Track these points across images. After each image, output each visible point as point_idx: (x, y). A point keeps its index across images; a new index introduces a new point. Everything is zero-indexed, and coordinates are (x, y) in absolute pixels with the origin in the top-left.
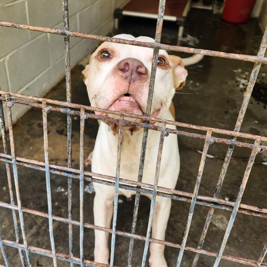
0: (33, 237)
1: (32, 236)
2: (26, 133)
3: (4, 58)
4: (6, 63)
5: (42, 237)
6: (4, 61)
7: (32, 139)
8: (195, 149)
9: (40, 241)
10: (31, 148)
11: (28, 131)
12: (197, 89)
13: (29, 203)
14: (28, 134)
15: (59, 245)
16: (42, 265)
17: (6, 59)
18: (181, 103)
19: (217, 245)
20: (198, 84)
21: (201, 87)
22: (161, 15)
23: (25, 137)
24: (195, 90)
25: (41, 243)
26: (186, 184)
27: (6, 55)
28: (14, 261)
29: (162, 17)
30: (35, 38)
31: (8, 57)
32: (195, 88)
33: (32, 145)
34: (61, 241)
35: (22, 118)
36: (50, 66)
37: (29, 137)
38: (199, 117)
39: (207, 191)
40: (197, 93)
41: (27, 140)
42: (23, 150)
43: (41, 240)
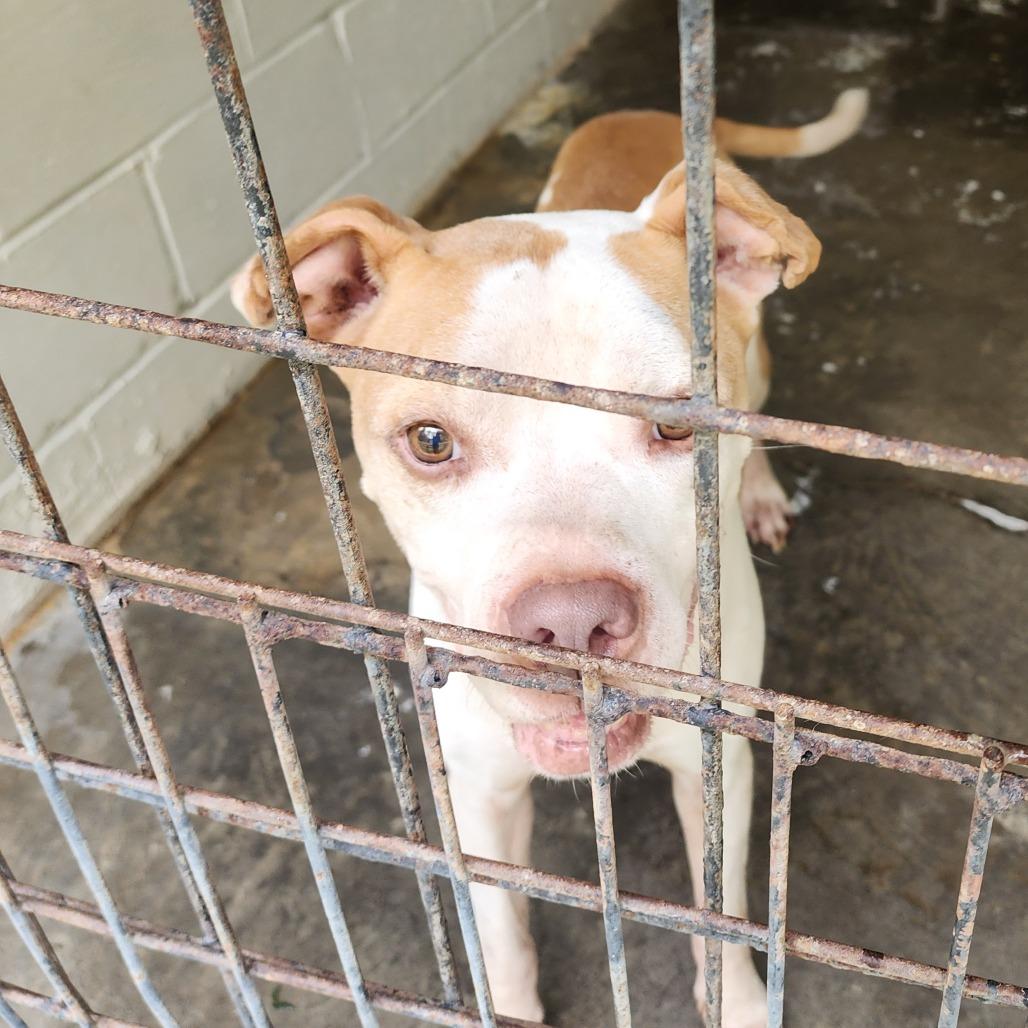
0: (265, 891)
1: (262, 885)
2: (264, 450)
3: (140, 155)
4: (149, 175)
5: (301, 892)
6: (139, 168)
7: (285, 478)
8: (951, 493)
9: (290, 908)
10: (282, 516)
11: (273, 445)
12: (995, 218)
13: (256, 752)
14: (275, 454)
15: (364, 922)
16: (294, 1002)
17: (149, 157)
18: (916, 288)
19: (998, 910)
20: (998, 196)
21: (1010, 208)
22: (259, 224)
23: (261, 468)
24: (984, 222)
25: (294, 915)
26: (901, 650)
27: (142, 144)
28: (184, 991)
29: (264, 232)
30: (275, 50)
31: (154, 148)
32: (986, 215)
33: (284, 502)
34: (372, 906)
35: (251, 387)
36: (360, 156)
37: (275, 467)
38: (987, 347)
39: (983, 680)
40: (990, 238)
41: (267, 481)
42: (247, 526)
43: (296, 905)
